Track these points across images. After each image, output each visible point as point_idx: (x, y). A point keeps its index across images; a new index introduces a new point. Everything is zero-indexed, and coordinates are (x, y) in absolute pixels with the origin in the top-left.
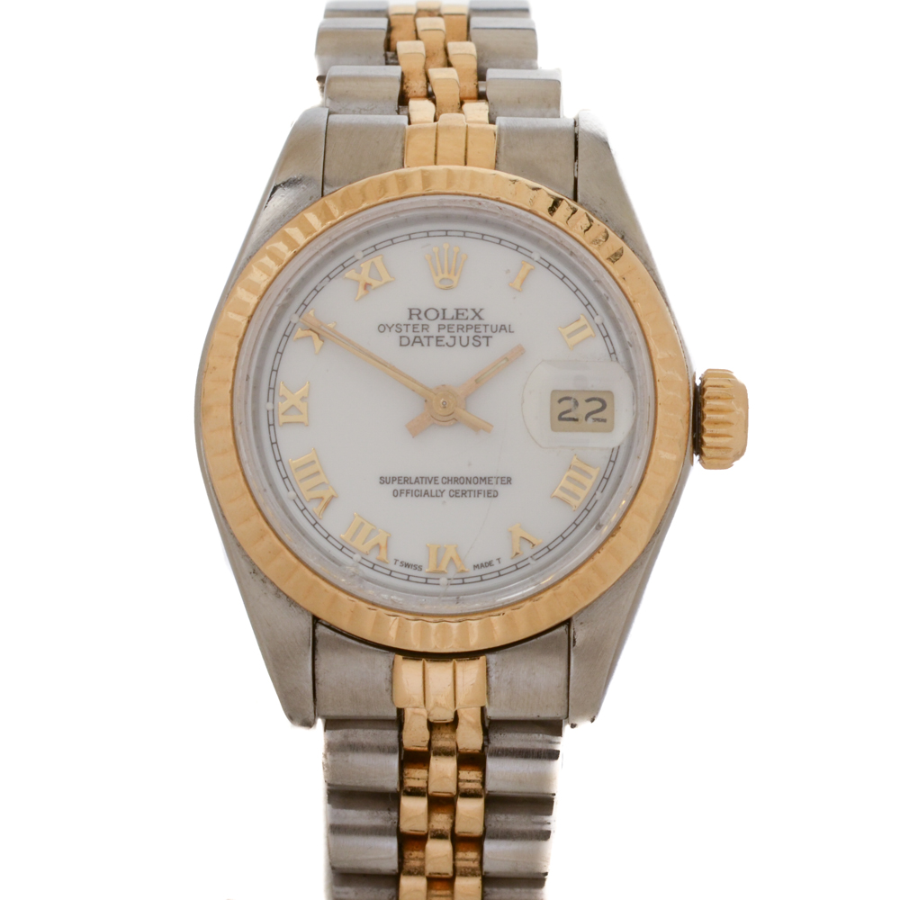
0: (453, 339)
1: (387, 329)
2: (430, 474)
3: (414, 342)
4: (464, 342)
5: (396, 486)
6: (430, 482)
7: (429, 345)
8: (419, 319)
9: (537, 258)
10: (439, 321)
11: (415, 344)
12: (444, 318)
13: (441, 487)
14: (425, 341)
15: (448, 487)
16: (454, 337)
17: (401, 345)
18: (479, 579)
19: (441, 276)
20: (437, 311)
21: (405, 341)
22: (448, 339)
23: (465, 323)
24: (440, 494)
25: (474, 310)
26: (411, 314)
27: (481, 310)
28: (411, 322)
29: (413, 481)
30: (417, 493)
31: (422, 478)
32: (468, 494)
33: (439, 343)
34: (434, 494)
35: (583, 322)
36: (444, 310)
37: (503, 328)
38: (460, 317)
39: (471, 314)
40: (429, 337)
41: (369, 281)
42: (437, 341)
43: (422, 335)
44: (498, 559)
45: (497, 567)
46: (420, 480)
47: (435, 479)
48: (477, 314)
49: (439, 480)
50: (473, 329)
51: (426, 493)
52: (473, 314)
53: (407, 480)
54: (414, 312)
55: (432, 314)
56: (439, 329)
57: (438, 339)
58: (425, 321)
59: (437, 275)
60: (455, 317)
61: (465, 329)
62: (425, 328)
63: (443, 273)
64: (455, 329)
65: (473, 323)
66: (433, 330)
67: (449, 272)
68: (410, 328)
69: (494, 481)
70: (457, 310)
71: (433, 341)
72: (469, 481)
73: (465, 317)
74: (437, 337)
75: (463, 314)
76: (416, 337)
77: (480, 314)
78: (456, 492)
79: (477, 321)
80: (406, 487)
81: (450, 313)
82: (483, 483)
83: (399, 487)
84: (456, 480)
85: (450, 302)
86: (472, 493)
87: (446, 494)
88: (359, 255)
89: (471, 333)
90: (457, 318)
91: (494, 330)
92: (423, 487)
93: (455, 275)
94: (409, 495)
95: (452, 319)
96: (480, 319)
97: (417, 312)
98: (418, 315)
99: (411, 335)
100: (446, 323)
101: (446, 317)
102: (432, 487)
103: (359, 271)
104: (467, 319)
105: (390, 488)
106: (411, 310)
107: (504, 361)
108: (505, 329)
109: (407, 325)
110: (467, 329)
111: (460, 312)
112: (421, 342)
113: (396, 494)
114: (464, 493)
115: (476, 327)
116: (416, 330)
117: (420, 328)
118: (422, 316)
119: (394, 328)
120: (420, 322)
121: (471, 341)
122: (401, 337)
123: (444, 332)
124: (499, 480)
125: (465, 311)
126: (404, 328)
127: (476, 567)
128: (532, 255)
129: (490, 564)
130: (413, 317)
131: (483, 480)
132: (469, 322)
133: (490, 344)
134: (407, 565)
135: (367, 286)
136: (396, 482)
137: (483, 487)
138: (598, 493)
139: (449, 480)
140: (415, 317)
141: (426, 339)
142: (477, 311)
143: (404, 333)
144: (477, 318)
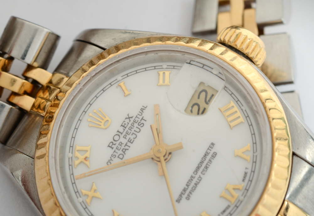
0: (133, 135)
1: (111, 161)
2: (189, 178)
3: (124, 152)
4: (138, 130)
5: (184, 197)
6: (192, 180)
7: (129, 147)
8: (115, 144)
9: (121, 78)
10: (122, 136)
11: (125, 153)
12: (122, 133)
13: (197, 176)
14: (126, 147)
15: (199, 173)
16: (133, 133)
17: (122, 159)
18: (250, 182)
19: (102, 124)
20: (117, 135)
21: (121, 156)
22: (132, 137)
23: (129, 125)
24: (200, 179)
25: (126, 118)
26: (111, 147)
27: (128, 115)
28: (115, 149)
29: (186, 187)
30: (194, 189)
31: (188, 182)
32: (208, 166)
33: (132, 142)
34: (198, 181)
35: (161, 73)
36: (118, 131)
37: (142, 110)
38: (125, 126)
39: (127, 121)
40: (126, 145)
41: (84, 157)
42: (130, 142)
43: (123, 147)
44: (246, 168)
45: (249, 171)
46: (188, 184)
47: (192, 177)
48: (129, 118)
49: (194, 175)
50: (135, 123)
51: (196, 184)
52: (128, 119)
53: (185, 190)
54: (110, 145)
55: (117, 138)
56: (125, 138)
57: (130, 141)
58: (118, 143)
59: (101, 125)
60: (124, 128)
61: (132, 127)
62: (121, 144)
63: (101, 122)
64: (129, 131)
65: (132, 121)
66: (124, 141)
67: (103, 120)
68: (117, 151)
69: (209, 151)
70: (122, 125)
71: (129, 144)
72: (202, 162)
73: (127, 124)
74: (128, 141)
75: (125, 124)
76: (122, 151)
77: (130, 117)
78: (203, 170)
79: (132, 120)
80: (187, 192)
81: (121, 130)
82: (207, 156)
83: (186, 195)
84: (198, 168)
85: (116, 126)
86: (209, 164)
87: (202, 176)
88: (70, 155)
89: (136, 125)
90: (125, 128)
91: (141, 114)
92: (192, 184)
93: (105, 117)
94: (192, 193)
95: (124, 130)
96: (132, 117)
97: (111, 144)
98: (113, 144)
99: (120, 152)
100: (124, 133)
101: (122, 132)
102: (195, 180)
103: (77, 158)
104: (128, 123)
105: (184, 199)
106: (109, 146)
107: (157, 116)
108: (143, 109)
109: (115, 151)
110: (133, 126)
111: (123, 125)
112: (126, 149)
113: (188, 198)
114: (206, 168)
115: (134, 121)
116: (119, 149)
117: (119, 147)
118: (114, 142)
119: (112, 158)
120: (117, 145)
121: (139, 127)
122: (118, 157)
123: (128, 137)
124: (210, 148)
125: (124, 123)
126: (115, 153)
127: (243, 180)
128: (118, 80)
129: (246, 173)
130: (112, 147)
131: (205, 155)
132: (130, 123)
133: (146, 120)
134: (224, 211)
135: (86, 159)
136: (183, 196)
137: (208, 157)
138: (242, 108)
139: (196, 171)
140: (113, 146)
141: (126, 146)
142: (128, 117)
143: (117, 155)
144: (131, 119)
